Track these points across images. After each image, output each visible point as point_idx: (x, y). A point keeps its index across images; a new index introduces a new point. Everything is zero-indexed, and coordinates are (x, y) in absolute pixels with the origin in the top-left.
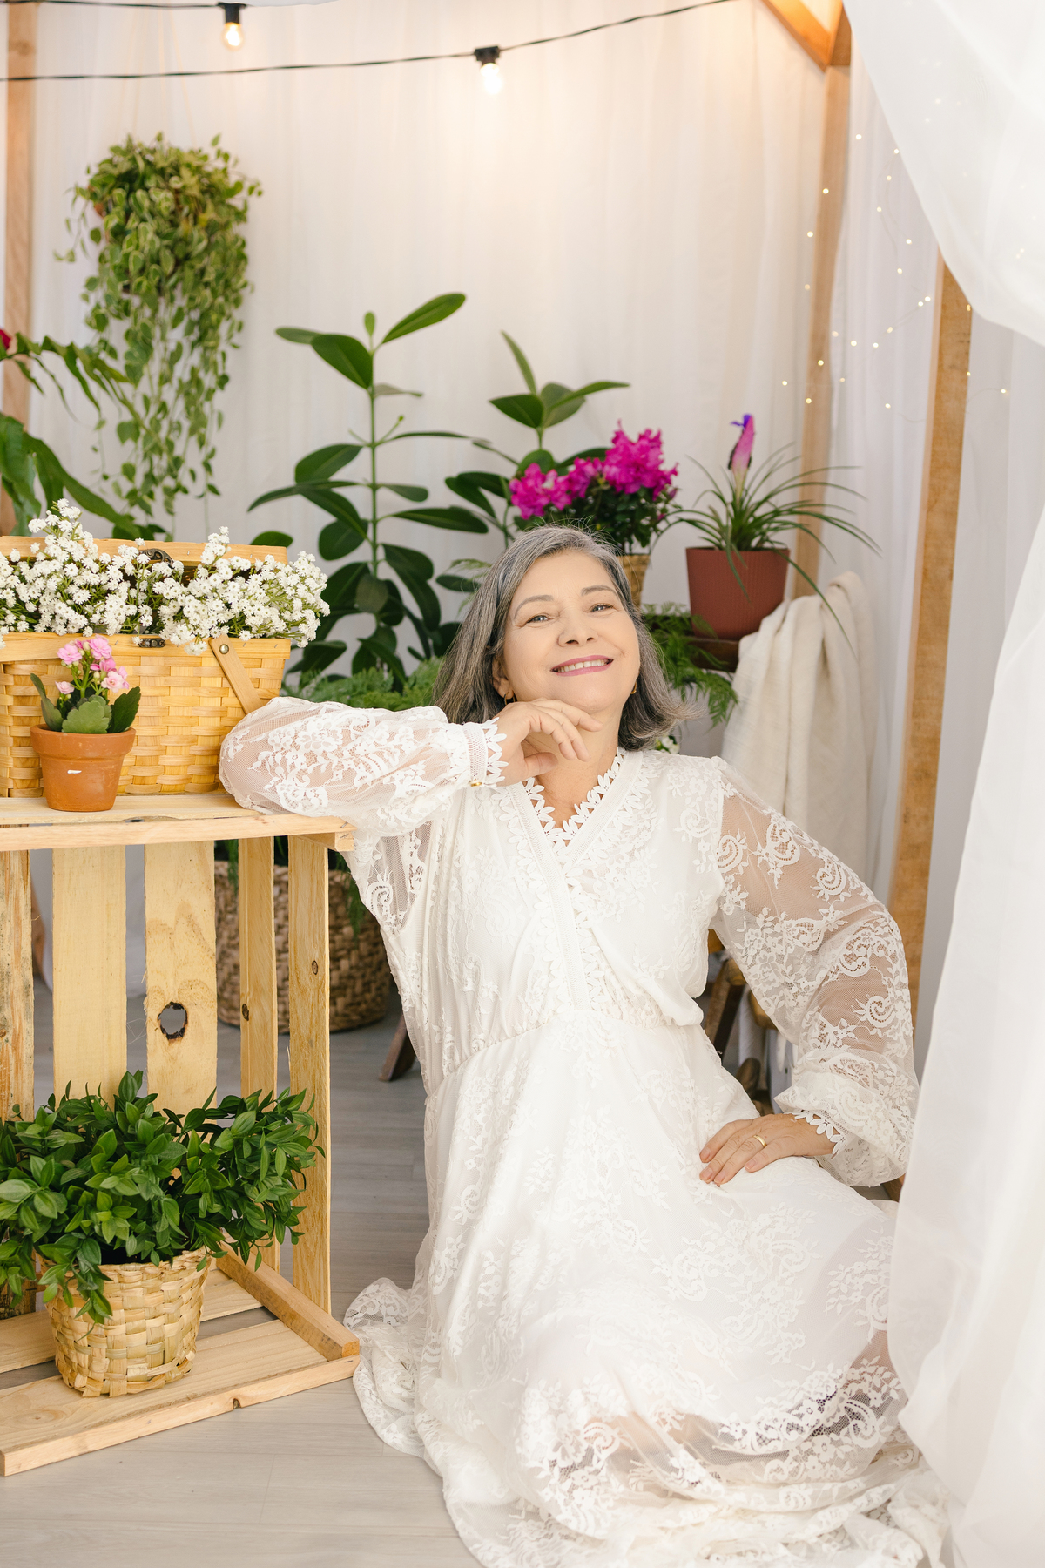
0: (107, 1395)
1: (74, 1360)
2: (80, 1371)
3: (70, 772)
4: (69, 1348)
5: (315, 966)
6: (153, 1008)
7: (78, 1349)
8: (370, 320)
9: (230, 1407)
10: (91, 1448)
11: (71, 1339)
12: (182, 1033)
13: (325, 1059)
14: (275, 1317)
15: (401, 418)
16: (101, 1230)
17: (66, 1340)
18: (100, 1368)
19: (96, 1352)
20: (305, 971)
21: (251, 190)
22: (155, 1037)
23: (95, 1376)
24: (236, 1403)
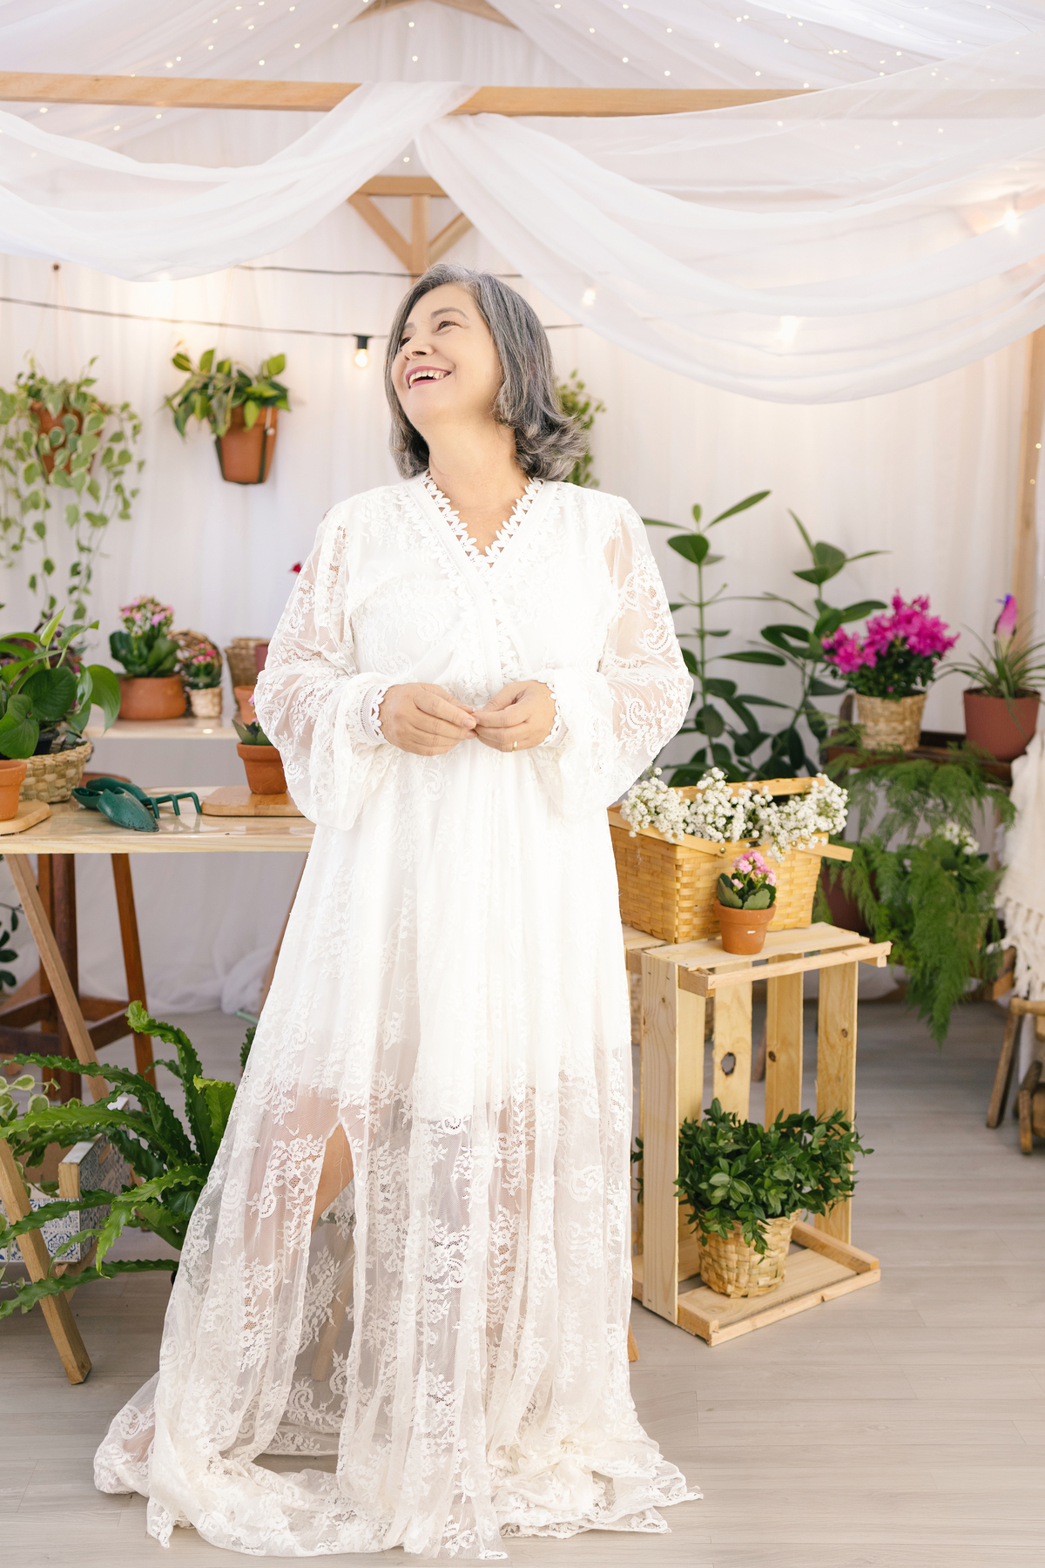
0: (746, 1296)
1: (726, 1277)
2: (729, 1282)
3: (749, 932)
4: (722, 1269)
5: (845, 1033)
6: (718, 1056)
7: (729, 1269)
8: (697, 512)
9: (820, 1301)
10: (758, 1327)
11: (723, 1263)
12: (732, 1071)
13: (851, 1089)
14: (804, 1248)
15: (725, 586)
16: (767, 1199)
17: (720, 1265)
18: (744, 1280)
19: (742, 1271)
20: (835, 1037)
21: (598, 409)
22: (718, 1074)
23: (740, 1285)
24: (823, 1300)
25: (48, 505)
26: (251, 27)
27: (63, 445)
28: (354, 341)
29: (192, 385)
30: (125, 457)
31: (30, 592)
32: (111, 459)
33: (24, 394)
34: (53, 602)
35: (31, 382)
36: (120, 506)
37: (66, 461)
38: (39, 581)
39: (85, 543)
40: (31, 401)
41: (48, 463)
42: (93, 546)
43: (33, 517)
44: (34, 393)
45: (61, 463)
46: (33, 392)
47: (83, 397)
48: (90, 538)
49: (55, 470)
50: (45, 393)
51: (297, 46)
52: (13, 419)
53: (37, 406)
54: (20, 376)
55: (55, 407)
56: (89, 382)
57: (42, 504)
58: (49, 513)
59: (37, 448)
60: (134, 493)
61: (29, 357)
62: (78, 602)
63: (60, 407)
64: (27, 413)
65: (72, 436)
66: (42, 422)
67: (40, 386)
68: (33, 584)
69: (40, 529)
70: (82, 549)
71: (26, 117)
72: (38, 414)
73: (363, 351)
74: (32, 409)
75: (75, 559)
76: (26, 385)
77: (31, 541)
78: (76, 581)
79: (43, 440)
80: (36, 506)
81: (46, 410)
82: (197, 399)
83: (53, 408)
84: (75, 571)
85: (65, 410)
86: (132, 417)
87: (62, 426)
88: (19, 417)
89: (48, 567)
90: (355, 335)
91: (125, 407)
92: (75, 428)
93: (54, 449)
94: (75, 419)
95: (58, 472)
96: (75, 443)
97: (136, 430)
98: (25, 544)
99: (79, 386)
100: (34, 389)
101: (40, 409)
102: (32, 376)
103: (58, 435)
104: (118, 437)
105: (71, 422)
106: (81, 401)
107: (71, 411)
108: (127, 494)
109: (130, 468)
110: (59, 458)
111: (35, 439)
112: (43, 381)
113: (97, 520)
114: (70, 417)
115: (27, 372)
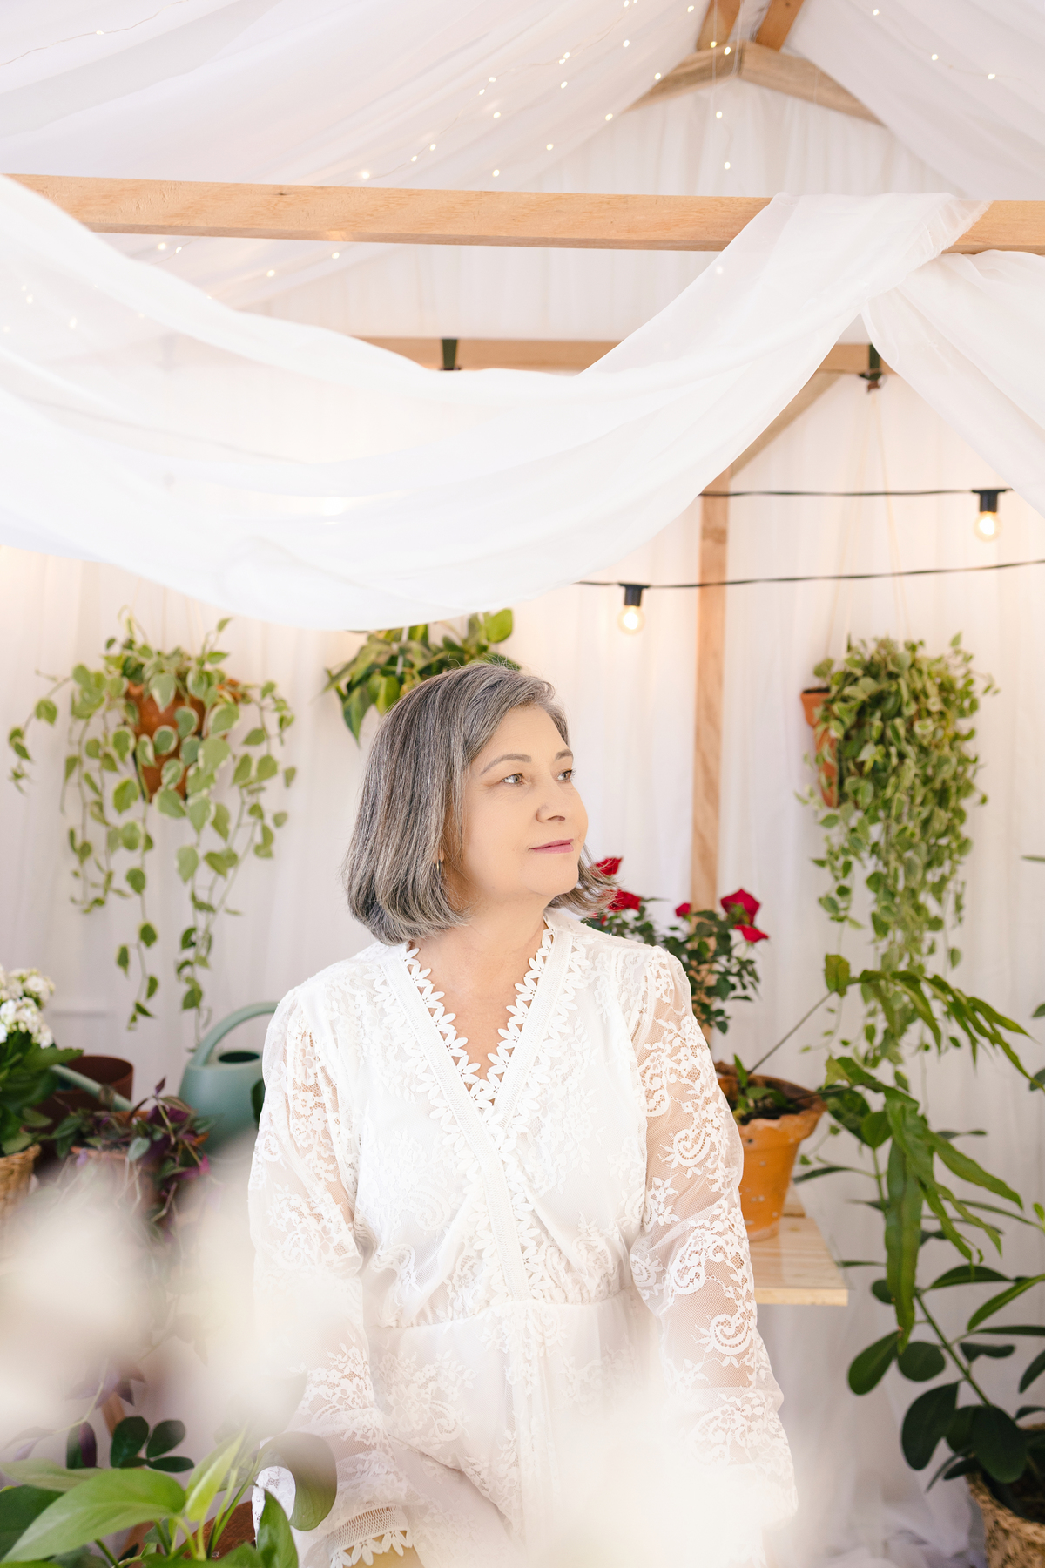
25: (149, 843)
26: (497, 115)
27: (175, 754)
28: (621, 593)
29: (372, 658)
30: (268, 766)
31: (119, 971)
32: (248, 774)
33: (117, 672)
34: (153, 985)
35: (128, 653)
36: (258, 839)
37: (179, 780)
38: (133, 955)
39: (203, 896)
40: (125, 683)
41: (151, 781)
42: (215, 902)
43: (124, 861)
44: (132, 672)
45: (170, 782)
46: (129, 671)
47: (206, 678)
48: (211, 889)
49: (161, 789)
50: (147, 672)
51: (550, 147)
52: (100, 711)
53: (135, 691)
54: (110, 643)
55: (163, 696)
56: (218, 656)
57: (142, 842)
58: (151, 856)
59: (134, 755)
60: (280, 819)
61: (125, 616)
62: (190, 980)
63: (172, 694)
64: (122, 702)
65: (189, 740)
66: (142, 715)
67: (142, 660)
68: (123, 959)
69: (137, 880)
70: (201, 906)
71: (135, 255)
72: (138, 702)
73: (633, 609)
74: (128, 695)
75: (188, 924)
76: (119, 658)
77: (120, 893)
78: (189, 954)
79: (145, 744)
80: (131, 845)
81: (151, 698)
82: (380, 683)
83: (161, 694)
84: (187, 941)
85: (179, 699)
86: (280, 704)
87: (174, 724)
88: (109, 708)
89: (148, 935)
90: (622, 585)
91: (269, 689)
92: (194, 729)
93: (161, 759)
94: (194, 714)
95: (167, 793)
96: (194, 750)
97: (283, 722)
98: (112, 898)
99: (201, 662)
100: (133, 664)
101: (141, 696)
102: (129, 645)
103: (167, 737)
104: (257, 736)
105: (188, 718)
106: (204, 686)
107: (187, 700)
108: (269, 821)
109: (274, 784)
110: (169, 774)
111: (132, 743)
112: (145, 650)
113: (222, 862)
114: (187, 711)
115: (122, 638)
